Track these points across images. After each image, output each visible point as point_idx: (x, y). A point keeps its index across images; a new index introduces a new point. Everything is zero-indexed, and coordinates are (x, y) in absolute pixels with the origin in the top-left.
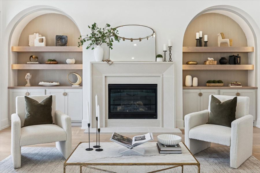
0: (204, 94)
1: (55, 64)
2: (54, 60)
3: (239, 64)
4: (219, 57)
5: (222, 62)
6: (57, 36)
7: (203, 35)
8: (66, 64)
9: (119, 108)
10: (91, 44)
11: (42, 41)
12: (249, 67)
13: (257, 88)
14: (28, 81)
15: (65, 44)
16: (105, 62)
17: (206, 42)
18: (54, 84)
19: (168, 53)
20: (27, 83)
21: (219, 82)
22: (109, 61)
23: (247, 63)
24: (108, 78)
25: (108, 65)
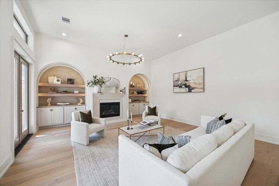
0: (134, 105)
1: (67, 93)
2: (66, 91)
3: (144, 94)
4: (137, 91)
5: (138, 93)
6: (68, 79)
7: (133, 83)
8: (74, 93)
9: (103, 113)
10: (92, 85)
11: (58, 81)
12: (146, 95)
13: (149, 102)
14: (49, 103)
15: (73, 83)
16: (100, 93)
17: (134, 86)
18: (67, 104)
19: (124, 90)
20: (48, 104)
21: (138, 100)
22: (102, 93)
23: (145, 94)
24: (100, 100)
25: (101, 95)
